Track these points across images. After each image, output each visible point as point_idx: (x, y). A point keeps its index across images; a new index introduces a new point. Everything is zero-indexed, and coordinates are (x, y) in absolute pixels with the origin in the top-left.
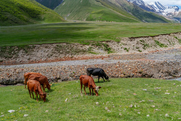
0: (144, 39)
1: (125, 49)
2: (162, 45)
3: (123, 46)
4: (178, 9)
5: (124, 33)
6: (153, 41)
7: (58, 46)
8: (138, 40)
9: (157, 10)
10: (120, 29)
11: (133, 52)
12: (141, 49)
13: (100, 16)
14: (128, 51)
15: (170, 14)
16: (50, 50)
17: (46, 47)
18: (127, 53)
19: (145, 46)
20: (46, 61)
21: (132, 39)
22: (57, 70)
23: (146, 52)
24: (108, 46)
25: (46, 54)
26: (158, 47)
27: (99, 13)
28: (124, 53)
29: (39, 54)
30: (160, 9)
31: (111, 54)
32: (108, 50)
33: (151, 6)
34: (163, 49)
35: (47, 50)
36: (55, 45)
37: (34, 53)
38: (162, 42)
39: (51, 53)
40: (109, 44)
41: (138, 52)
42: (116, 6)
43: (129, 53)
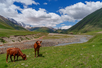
0: (21, 36)
1: (13, 41)
2: (28, 39)
3: (11, 39)
6: (25, 37)
11: (17, 42)
12: (20, 41)
14: (14, 42)
18: (14, 43)
19: (22, 39)
21: (16, 36)
23: (22, 42)
24: (3, 39)
26: (27, 40)
28: (12, 43)
30: (24, 25)
31: (5, 43)
32: (3, 41)
34: (29, 40)
38: (28, 38)
40: (3, 38)
41: (19, 42)
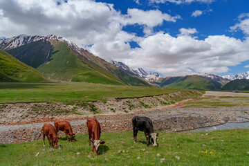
0: (130, 100)
1: (112, 109)
2: (146, 106)
3: (109, 106)
4: (158, 76)
5: (111, 94)
6: (138, 102)
7: (36, 105)
8: (125, 100)
9: (141, 75)
10: (107, 90)
11: (120, 112)
12: (127, 110)
13: (87, 77)
14: (114, 111)
15: (152, 79)
16: (26, 110)
17: (21, 107)
18: (113, 114)
19: (131, 107)
20: (18, 123)
21: (118, 99)
22: (32, 132)
23: (132, 112)
24: (94, 106)
25: (20, 115)
26: (143, 107)
27: (86, 74)
28: (111, 113)
29: (10, 115)
30: (143, 74)
31: (97, 115)
32: (94, 110)
33: (135, 71)
34: (147, 110)
35: (21, 110)
36: (32, 105)
37: (3, 114)
38: (146, 103)
39: (26, 114)
40: (95, 104)
41: (125, 113)
42: (103, 69)
43: (115, 114)
